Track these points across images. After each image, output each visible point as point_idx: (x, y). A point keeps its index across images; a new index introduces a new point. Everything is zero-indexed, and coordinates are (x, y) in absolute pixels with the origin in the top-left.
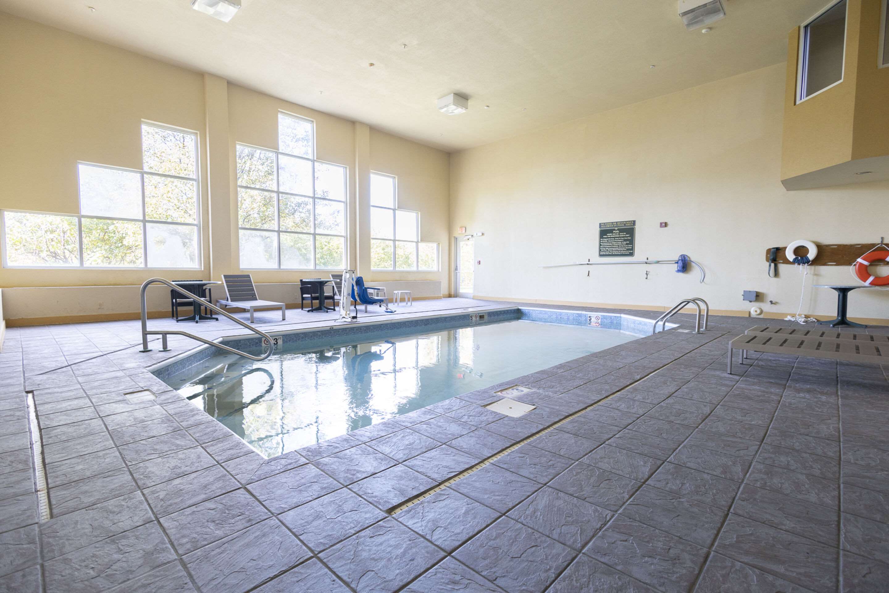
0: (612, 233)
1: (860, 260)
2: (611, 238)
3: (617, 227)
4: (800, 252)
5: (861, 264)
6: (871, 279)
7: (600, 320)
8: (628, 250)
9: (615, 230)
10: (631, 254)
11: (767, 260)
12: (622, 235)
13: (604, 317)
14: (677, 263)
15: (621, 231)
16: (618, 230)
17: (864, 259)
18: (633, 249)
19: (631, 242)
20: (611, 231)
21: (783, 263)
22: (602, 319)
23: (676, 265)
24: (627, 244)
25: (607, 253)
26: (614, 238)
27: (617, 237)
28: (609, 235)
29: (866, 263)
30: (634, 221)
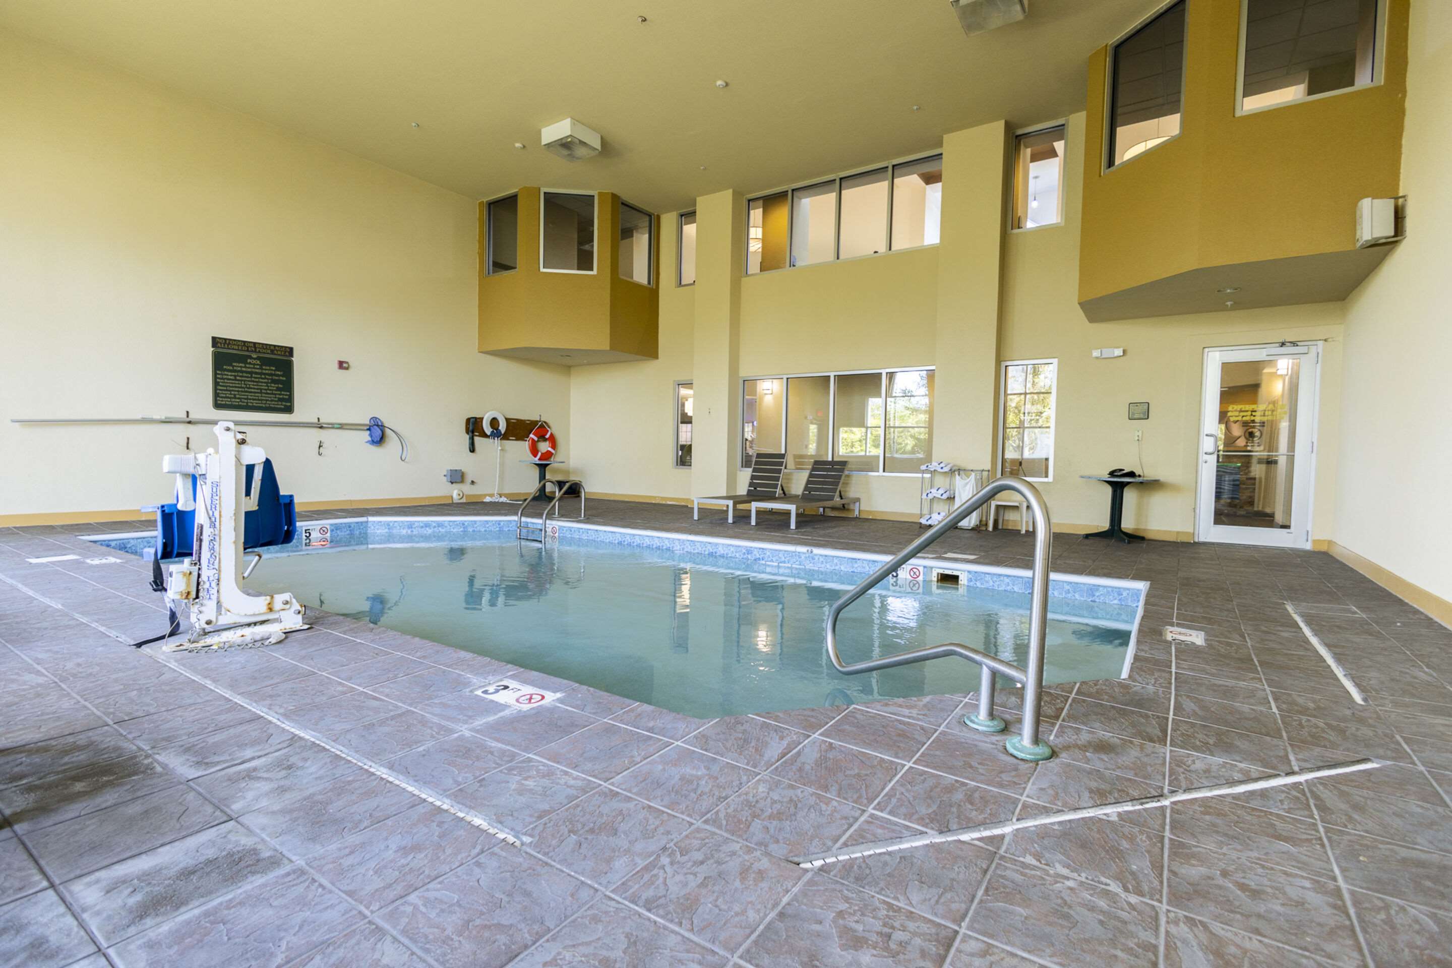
0: (246, 363)
1: (532, 436)
2: (242, 372)
3: (255, 352)
4: (494, 422)
5: (533, 439)
6: (540, 454)
7: (328, 534)
8: (280, 400)
9: (251, 357)
10: (289, 409)
11: (467, 432)
12: (268, 370)
13: (337, 527)
14: (369, 429)
15: (265, 362)
16: (258, 358)
17: (534, 434)
18: (290, 399)
19: (288, 385)
20: (243, 359)
21: (479, 436)
22: (332, 531)
23: (368, 432)
24: (278, 389)
25: (236, 402)
26: (251, 373)
27: (256, 373)
28: (238, 366)
29: (536, 439)
30: (291, 349)
